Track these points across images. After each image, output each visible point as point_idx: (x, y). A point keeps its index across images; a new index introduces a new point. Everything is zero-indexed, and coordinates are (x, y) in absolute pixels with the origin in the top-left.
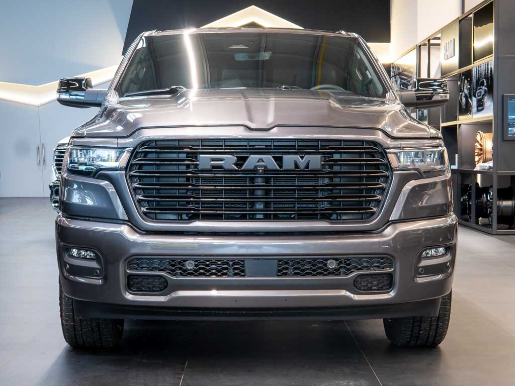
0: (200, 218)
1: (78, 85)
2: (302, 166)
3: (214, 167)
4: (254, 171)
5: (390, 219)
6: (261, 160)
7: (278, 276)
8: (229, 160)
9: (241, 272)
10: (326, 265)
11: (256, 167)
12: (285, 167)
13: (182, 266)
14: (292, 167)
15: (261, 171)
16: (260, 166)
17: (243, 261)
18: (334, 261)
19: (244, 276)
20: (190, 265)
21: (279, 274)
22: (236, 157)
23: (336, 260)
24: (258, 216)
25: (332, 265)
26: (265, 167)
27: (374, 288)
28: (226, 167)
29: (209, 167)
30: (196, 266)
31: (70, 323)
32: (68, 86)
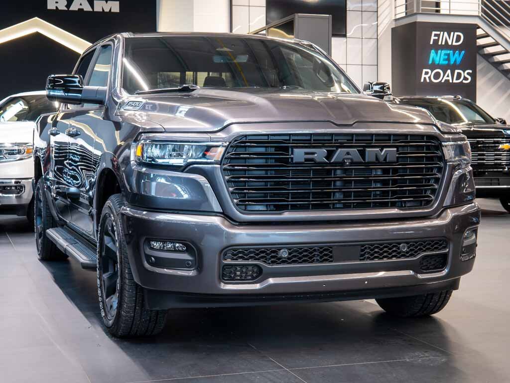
0: (290, 208)
1: (62, 82)
2: (382, 159)
3: (306, 160)
4: (342, 164)
5: (444, 205)
6: (348, 153)
7: (361, 260)
8: (320, 154)
9: (330, 259)
10: (399, 248)
11: (344, 159)
12: (367, 159)
13: (277, 254)
14: (374, 160)
15: (348, 163)
16: (347, 159)
17: (331, 248)
18: (405, 244)
19: (332, 261)
20: (284, 254)
21: (362, 258)
22: (326, 150)
23: (407, 243)
24: (338, 206)
25: (404, 248)
26: (351, 159)
27: (431, 267)
28: (318, 160)
29: (303, 160)
30: (290, 254)
31: (131, 314)
32: (54, 83)
